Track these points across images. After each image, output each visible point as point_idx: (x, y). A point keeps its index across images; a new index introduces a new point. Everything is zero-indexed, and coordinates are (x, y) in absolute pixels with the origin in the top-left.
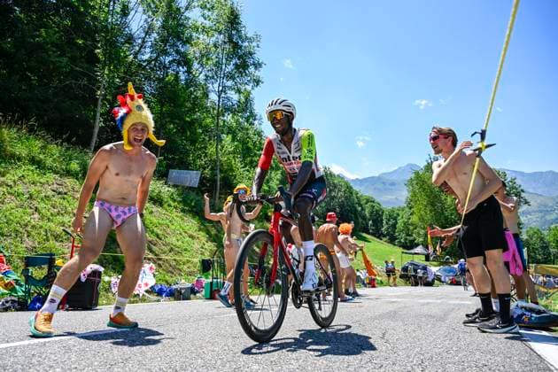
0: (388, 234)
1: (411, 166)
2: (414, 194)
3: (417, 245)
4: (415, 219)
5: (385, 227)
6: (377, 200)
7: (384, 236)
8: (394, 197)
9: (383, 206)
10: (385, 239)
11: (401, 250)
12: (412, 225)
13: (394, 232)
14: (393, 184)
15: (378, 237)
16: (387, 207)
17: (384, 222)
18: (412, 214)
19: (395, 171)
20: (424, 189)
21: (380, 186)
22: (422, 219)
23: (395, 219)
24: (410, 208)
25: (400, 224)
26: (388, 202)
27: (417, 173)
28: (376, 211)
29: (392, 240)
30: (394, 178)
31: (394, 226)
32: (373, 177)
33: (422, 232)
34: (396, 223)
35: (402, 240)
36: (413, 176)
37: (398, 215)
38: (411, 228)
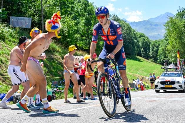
0: (153, 57)
1: (167, 14)
2: (169, 31)
3: (170, 63)
4: (169, 47)
5: (151, 52)
6: (146, 35)
7: (151, 58)
8: (157, 33)
9: (150, 39)
10: (151, 60)
11: (161, 66)
12: (168, 50)
13: (157, 55)
14: (156, 25)
15: (147, 59)
16: (152, 40)
17: (151, 49)
18: (168, 44)
19: (158, 17)
20: (175, 28)
21: (148, 26)
22: (173, 47)
23: (157, 47)
24: (167, 40)
25: (160, 51)
26: (154, 37)
27: (171, 18)
28: (146, 42)
29: (155, 60)
30: (158, 21)
31: (157, 51)
32: (144, 21)
33: (174, 55)
34: (158, 50)
35: (161, 60)
36: (169, 20)
37: (159, 44)
38: (167, 52)
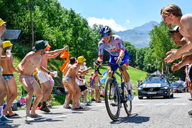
0: (139, 64)
1: (152, 22)
2: (154, 40)
3: (156, 70)
4: (154, 55)
5: (137, 60)
6: (132, 44)
7: (137, 66)
8: (142, 42)
9: (136, 48)
10: (137, 67)
11: (146, 73)
12: (153, 58)
13: (143, 63)
14: (142, 34)
15: (133, 66)
16: (138, 48)
17: (136, 57)
18: (153, 52)
19: (143, 25)
20: (160, 36)
21: (134, 35)
22: (158, 54)
23: (143, 55)
24: (152, 48)
25: (146, 58)
26: (139, 45)
27: (156, 27)
28: (132, 50)
29: (141, 68)
30: (143, 30)
31: (142, 59)
32: (130, 30)
33: (159, 62)
34: (144, 57)
35: (147, 68)
36: (154, 28)
37: (145, 52)
38: (152, 60)
